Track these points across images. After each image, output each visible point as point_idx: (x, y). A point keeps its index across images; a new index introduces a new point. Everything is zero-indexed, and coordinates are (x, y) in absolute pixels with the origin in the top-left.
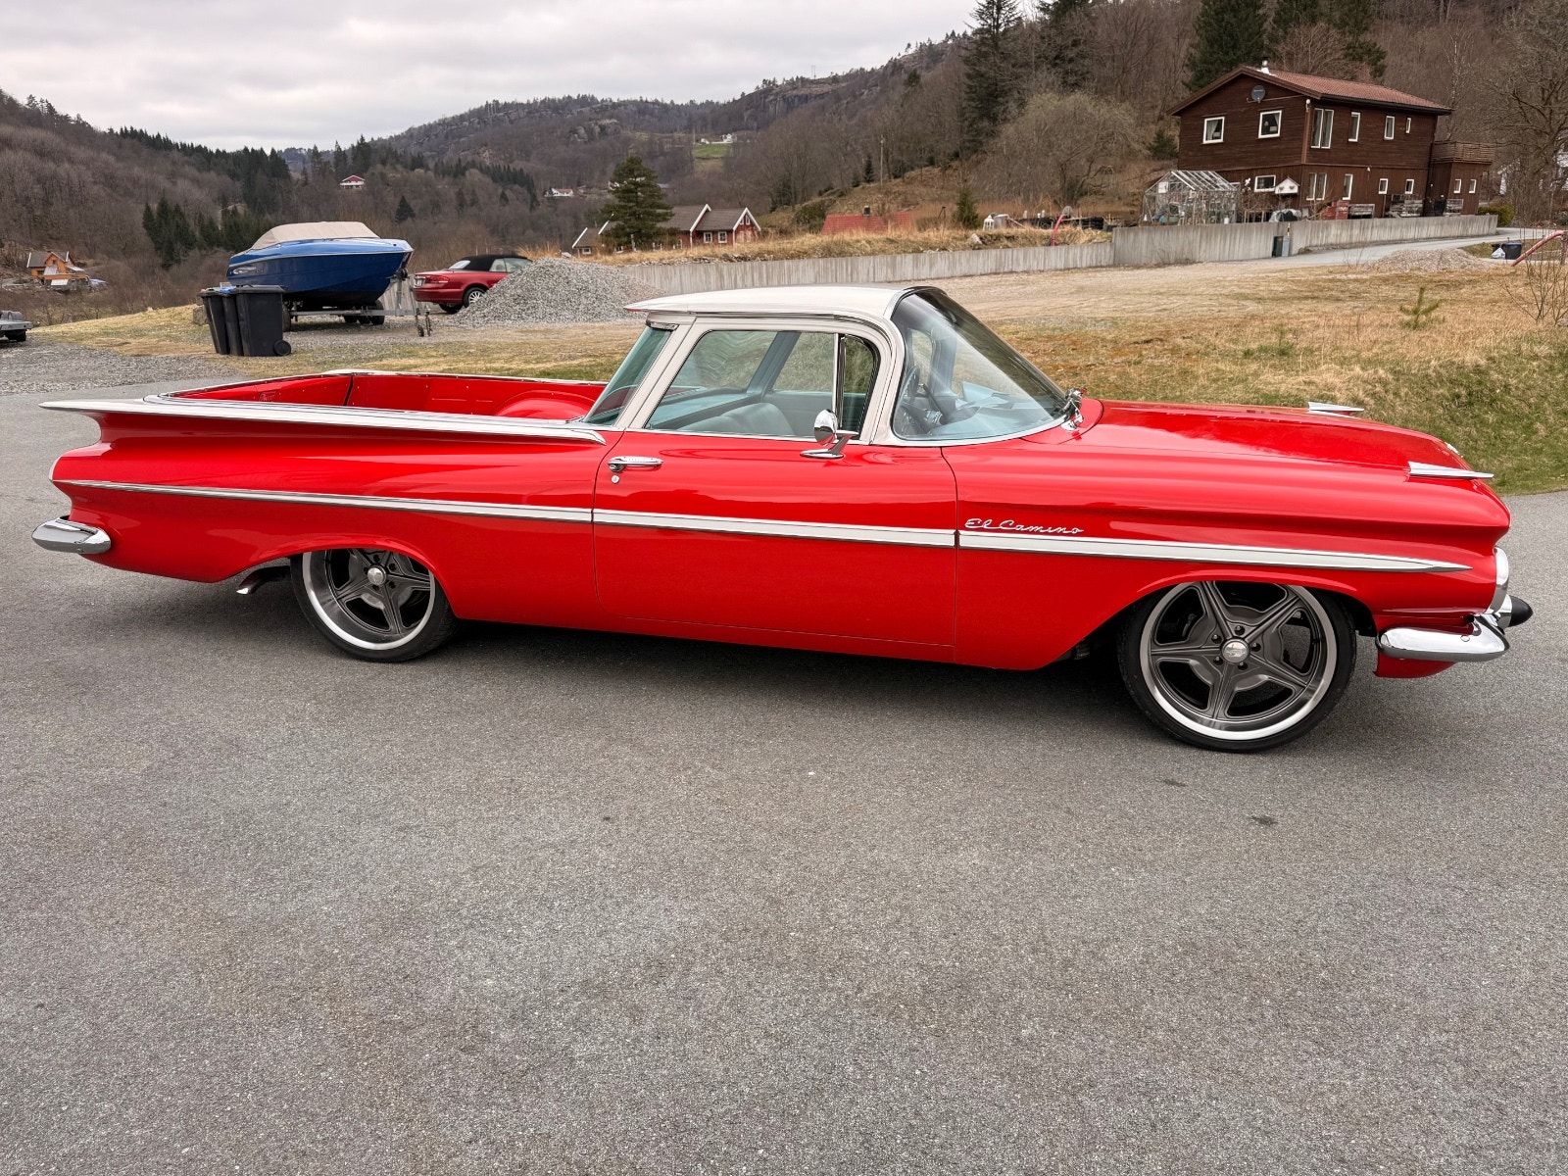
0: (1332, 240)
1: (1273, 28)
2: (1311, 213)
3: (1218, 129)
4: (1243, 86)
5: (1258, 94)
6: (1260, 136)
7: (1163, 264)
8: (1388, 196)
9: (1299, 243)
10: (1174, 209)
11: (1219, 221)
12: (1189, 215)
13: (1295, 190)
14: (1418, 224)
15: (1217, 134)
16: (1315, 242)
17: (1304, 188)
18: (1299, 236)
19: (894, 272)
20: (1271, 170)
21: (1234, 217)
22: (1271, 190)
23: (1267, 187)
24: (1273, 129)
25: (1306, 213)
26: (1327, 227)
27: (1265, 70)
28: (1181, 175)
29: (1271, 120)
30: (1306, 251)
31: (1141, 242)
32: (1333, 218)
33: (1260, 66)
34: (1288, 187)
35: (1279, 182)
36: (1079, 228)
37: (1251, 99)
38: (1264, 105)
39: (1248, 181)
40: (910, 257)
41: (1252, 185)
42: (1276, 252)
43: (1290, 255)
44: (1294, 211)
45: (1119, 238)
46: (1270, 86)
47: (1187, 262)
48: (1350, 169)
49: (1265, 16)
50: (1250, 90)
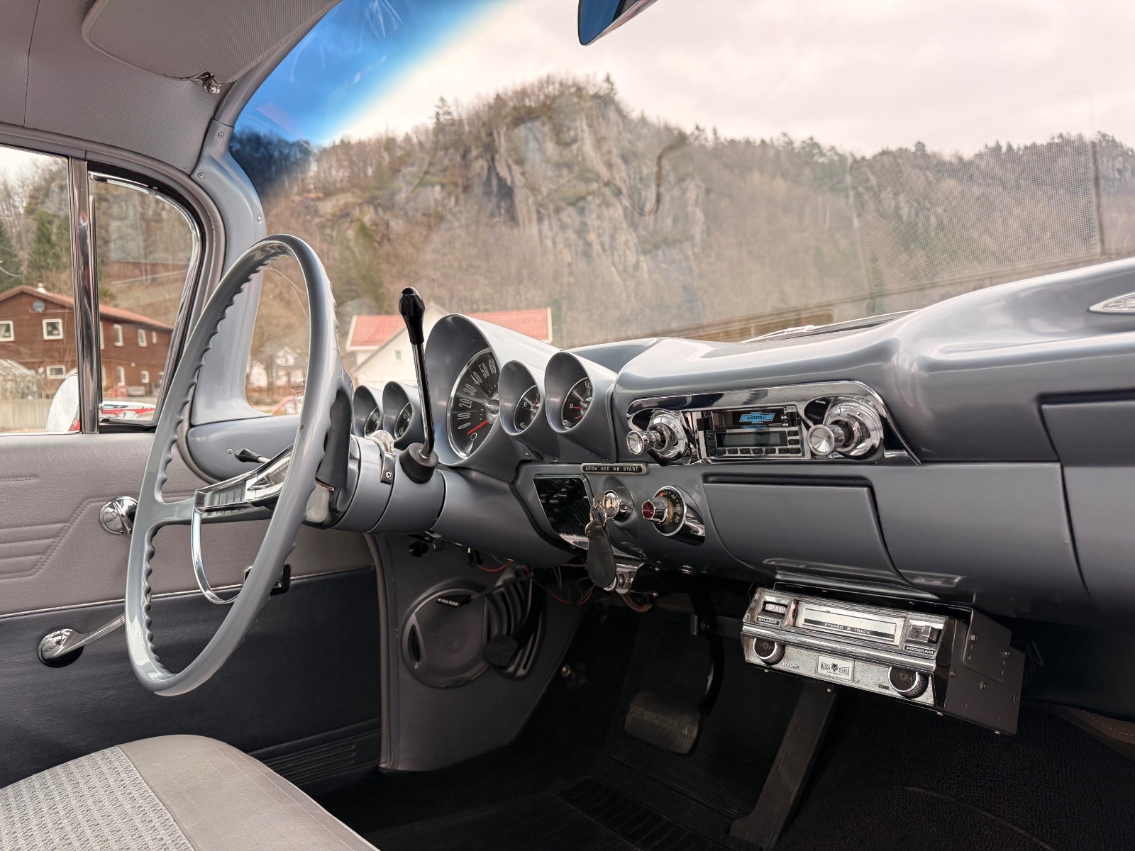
1: (28, 272)
3: (8, 329)
4: (25, 300)
5: (39, 307)
6: (46, 337)
8: (150, 384)
11: (24, 398)
15: (7, 334)
20: (61, 362)
21: (36, 395)
22: (61, 376)
23: (58, 374)
24: (55, 332)
27: (41, 290)
29: (53, 327)
33: (37, 287)
35: (68, 371)
37: (33, 309)
38: (44, 315)
39: (41, 370)
41: (45, 372)
46: (46, 301)
48: (121, 364)
49: (19, 264)
50: (31, 304)
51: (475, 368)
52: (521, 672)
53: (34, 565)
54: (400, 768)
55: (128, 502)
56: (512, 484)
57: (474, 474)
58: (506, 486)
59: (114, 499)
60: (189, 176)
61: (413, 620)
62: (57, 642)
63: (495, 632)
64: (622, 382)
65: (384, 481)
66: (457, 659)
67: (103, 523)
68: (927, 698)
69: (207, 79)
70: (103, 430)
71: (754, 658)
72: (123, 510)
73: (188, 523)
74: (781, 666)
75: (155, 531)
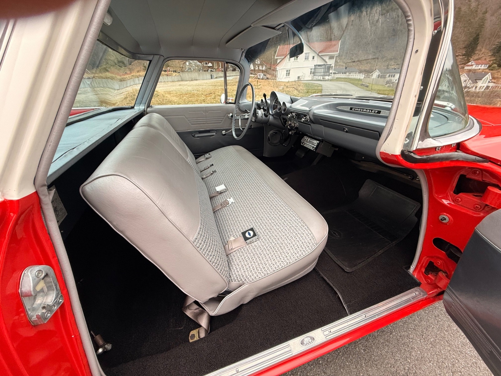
0: (220, 76)
2: (215, 70)
7: (192, 80)
9: (215, 77)
10: (190, 69)
11: (199, 71)
12: (194, 70)
13: (212, 65)
14: (232, 73)
16: (217, 76)
17: (213, 65)
18: (215, 75)
19: (134, 82)
20: (206, 61)
21: (202, 70)
22: (207, 65)
23: (206, 64)
25: (214, 70)
26: (219, 73)
28: (191, 61)
30: (216, 78)
31: (186, 75)
32: (219, 71)
34: (210, 65)
35: (208, 63)
36: (172, 72)
39: (202, 63)
40: (137, 78)
41: (204, 64)
42: (212, 78)
43: (214, 78)
44: (212, 70)
45: (182, 74)
47: (196, 80)
51: (276, 100)
52: (286, 145)
53: (221, 122)
54: (266, 156)
55: (231, 114)
56: (280, 118)
57: (274, 116)
58: (279, 118)
59: (229, 114)
60: (239, 63)
61: (269, 135)
62: (224, 132)
63: (282, 138)
64: (291, 107)
65: (261, 117)
66: (275, 142)
67: (228, 117)
68: (314, 150)
69: (242, 49)
70: (228, 104)
71: (302, 144)
72: (231, 115)
73: (239, 119)
74: (304, 146)
75: (235, 120)
